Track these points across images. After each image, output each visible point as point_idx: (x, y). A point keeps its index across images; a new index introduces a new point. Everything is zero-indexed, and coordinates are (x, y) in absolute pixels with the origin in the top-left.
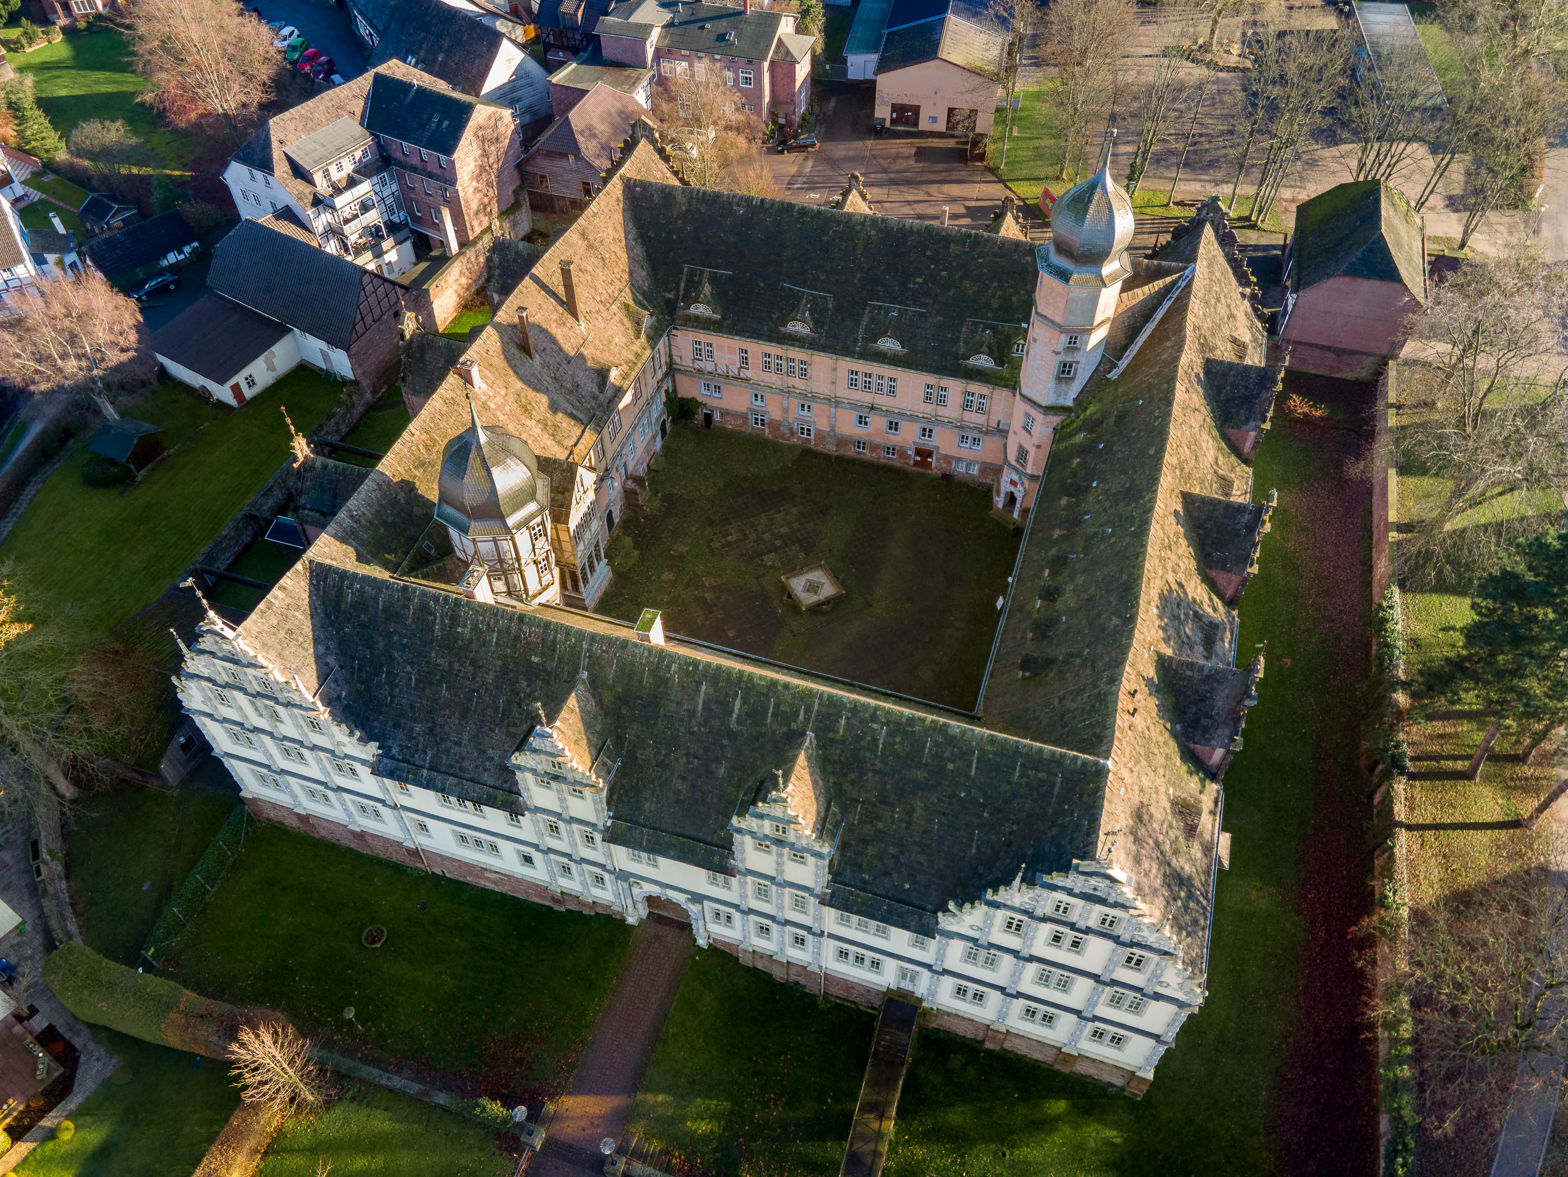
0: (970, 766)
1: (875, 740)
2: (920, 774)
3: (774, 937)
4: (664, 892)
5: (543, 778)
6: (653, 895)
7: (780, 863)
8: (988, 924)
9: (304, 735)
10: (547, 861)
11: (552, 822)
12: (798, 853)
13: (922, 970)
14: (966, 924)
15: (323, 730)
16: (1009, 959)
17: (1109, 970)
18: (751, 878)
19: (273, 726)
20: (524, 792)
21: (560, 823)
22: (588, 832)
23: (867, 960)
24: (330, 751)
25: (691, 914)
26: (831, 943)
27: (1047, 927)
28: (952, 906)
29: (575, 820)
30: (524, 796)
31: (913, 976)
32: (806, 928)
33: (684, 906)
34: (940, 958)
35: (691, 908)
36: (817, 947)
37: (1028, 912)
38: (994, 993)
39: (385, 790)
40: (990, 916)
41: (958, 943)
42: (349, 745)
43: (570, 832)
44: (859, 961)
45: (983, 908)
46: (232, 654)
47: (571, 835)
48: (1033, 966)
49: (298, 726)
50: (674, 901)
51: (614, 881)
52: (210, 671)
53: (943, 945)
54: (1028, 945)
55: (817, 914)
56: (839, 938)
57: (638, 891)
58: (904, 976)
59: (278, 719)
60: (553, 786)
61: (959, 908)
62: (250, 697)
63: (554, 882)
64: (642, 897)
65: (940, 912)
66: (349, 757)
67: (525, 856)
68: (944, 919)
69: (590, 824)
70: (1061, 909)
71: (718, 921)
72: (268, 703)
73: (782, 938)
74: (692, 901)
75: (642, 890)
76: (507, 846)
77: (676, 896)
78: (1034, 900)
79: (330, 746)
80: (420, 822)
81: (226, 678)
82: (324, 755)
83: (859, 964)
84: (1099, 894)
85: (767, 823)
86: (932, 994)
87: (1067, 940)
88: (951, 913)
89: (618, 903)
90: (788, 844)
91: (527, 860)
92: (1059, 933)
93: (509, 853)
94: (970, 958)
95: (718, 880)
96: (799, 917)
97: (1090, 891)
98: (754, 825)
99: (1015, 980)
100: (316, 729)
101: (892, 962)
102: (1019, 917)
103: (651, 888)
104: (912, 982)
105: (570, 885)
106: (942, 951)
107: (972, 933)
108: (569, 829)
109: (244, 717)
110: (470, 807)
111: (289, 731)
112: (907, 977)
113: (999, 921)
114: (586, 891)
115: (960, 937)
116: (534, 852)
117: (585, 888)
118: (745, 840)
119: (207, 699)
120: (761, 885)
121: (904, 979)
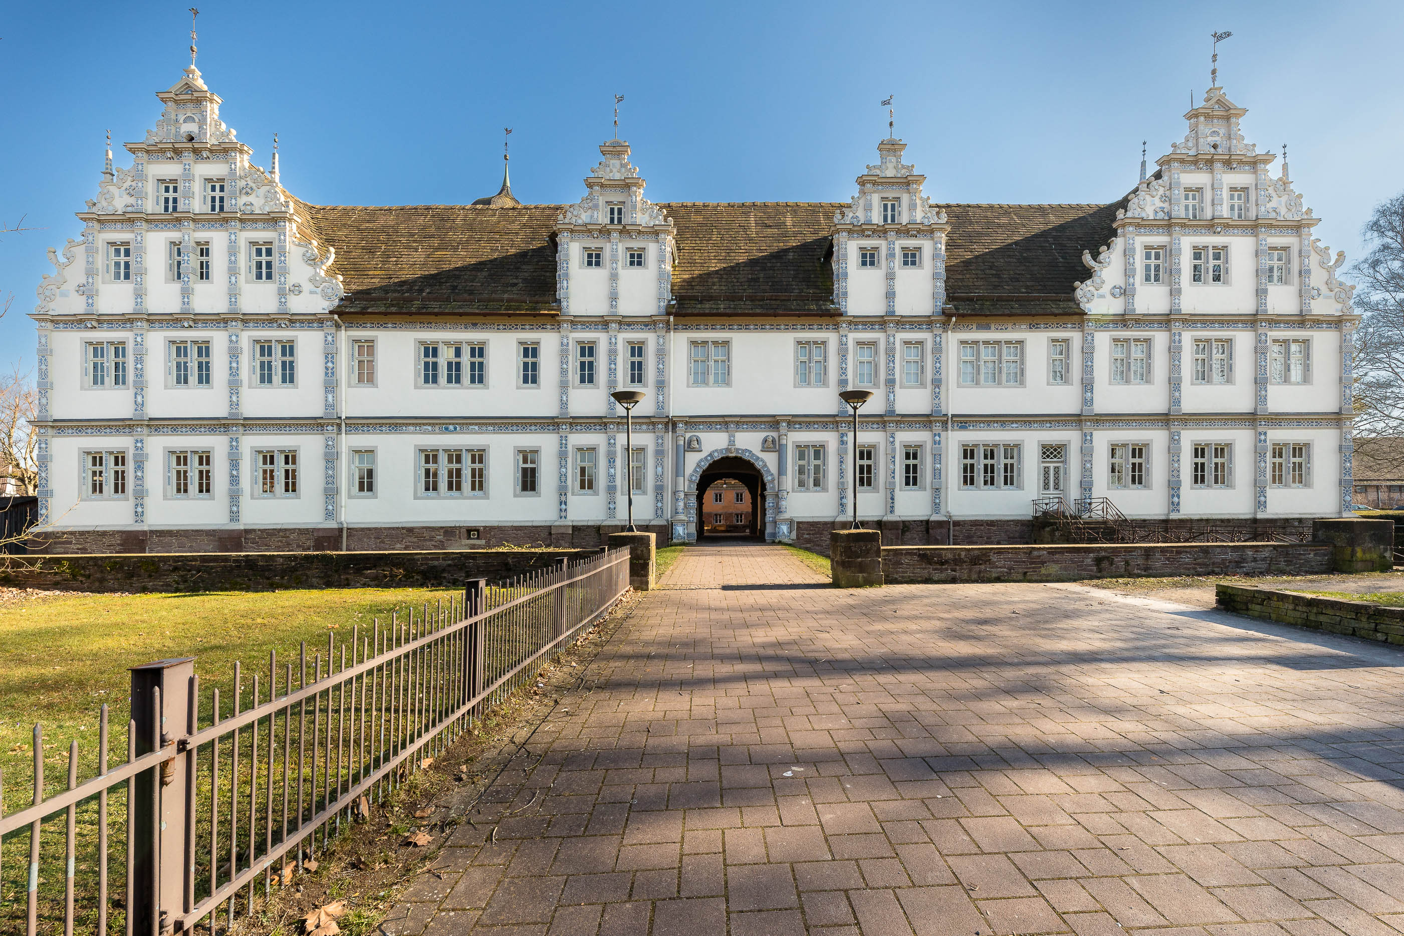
3: (881, 474)
4: (732, 442)
5: (593, 244)
6: (717, 457)
7: (890, 277)
8: (1129, 272)
9: (233, 294)
10: (562, 456)
11: (588, 350)
12: (911, 243)
13: (1070, 436)
14: (1106, 289)
15: (276, 265)
16: (1160, 339)
17: (1260, 293)
18: (853, 337)
19: (186, 293)
20: (562, 285)
21: (601, 339)
22: (637, 349)
23: (1000, 462)
24: (268, 320)
25: (767, 478)
26: (955, 440)
27: (1187, 243)
28: (1087, 258)
29: (626, 323)
30: (560, 294)
31: (1057, 470)
32: (926, 421)
33: (759, 465)
34: (1087, 386)
35: (768, 462)
36: (937, 457)
37: (1168, 225)
38: (1157, 438)
39: (330, 385)
40: (1128, 253)
41: (1103, 340)
42: (307, 286)
43: (612, 353)
44: (989, 470)
45: (1118, 243)
46: (191, 139)
47: (612, 361)
48: (1187, 337)
49: (233, 271)
50: (746, 456)
51: (660, 453)
52: (132, 200)
53: (1088, 353)
54: (1175, 293)
55: (937, 371)
56: (964, 421)
57: (693, 463)
58: (1046, 478)
59: (204, 274)
60: (606, 255)
61: (1095, 256)
62: (175, 235)
63: (563, 513)
64: (696, 478)
65: (1077, 283)
66: (296, 321)
67: (525, 470)
68: (1083, 290)
69: (645, 321)
70: (1190, 211)
71: (803, 482)
72: (203, 235)
73: (893, 465)
74: (771, 445)
75: (699, 457)
76: (502, 452)
77: (749, 443)
78: (1165, 198)
79: (270, 307)
80: (366, 457)
81: (151, 207)
82: (250, 336)
83: (989, 480)
84: (1221, 152)
85: (876, 199)
86: (1088, 489)
87: (1209, 263)
88: (1088, 274)
89: (660, 511)
90: (900, 231)
91: (529, 482)
92: (1197, 255)
93: (502, 472)
94: (1117, 373)
95: (808, 370)
96: (913, 400)
97: (1212, 152)
98: (860, 213)
99: (1176, 386)
100: (264, 272)
101: (1032, 442)
102: (1157, 239)
103: (714, 444)
104: (1056, 486)
105: (587, 509)
106: (1089, 370)
107: (1115, 306)
108: (611, 348)
109: (141, 294)
110: (466, 373)
111: (211, 297)
112: (1051, 480)
113: (1139, 264)
114: (612, 511)
115: (1105, 320)
116: (545, 442)
117: (611, 501)
118: (848, 250)
119: (91, 271)
120: (865, 347)
121: (1046, 485)
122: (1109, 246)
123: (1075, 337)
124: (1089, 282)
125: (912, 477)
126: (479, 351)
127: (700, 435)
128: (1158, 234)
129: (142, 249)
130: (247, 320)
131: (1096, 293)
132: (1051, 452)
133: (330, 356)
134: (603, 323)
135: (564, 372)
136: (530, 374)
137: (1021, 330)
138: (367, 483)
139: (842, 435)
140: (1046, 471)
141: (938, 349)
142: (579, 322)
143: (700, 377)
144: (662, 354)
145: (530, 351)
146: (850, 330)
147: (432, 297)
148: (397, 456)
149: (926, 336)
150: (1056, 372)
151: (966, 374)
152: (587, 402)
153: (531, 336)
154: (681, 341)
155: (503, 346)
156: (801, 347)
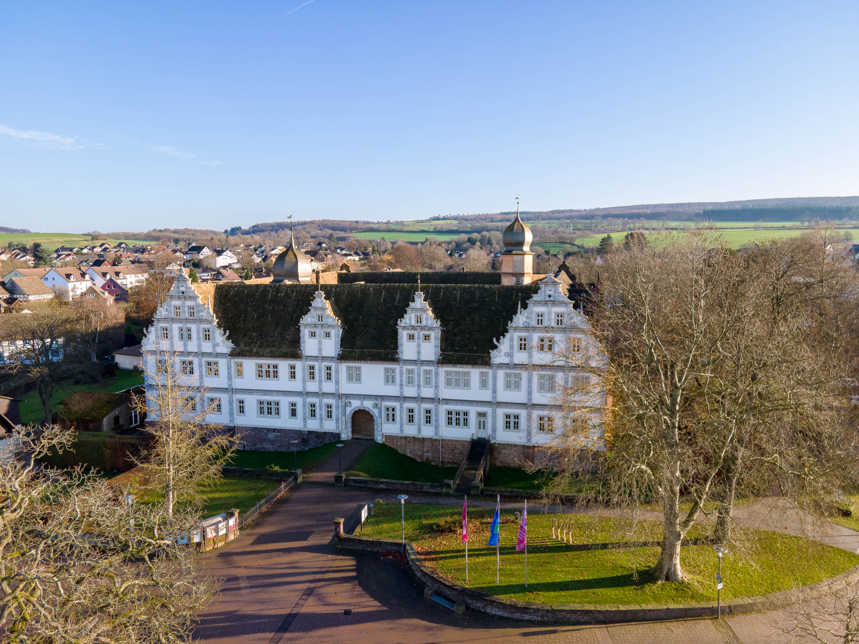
0: (495, 298)
1: (456, 297)
2: (476, 305)
3: (416, 419)
4: (362, 404)
5: (313, 330)
6: (357, 409)
7: (419, 346)
8: (512, 347)
9: (199, 346)
10: (304, 406)
11: (312, 368)
12: (427, 333)
13: (488, 410)
14: (502, 353)
15: (211, 337)
16: (524, 375)
18: (405, 367)
19: (185, 345)
20: (302, 345)
21: (316, 364)
22: (329, 368)
23: (462, 417)
24: (209, 354)
25: (375, 418)
26: (443, 408)
27: (535, 337)
28: (495, 341)
29: (324, 358)
30: (302, 348)
31: (484, 422)
32: (431, 400)
33: (371, 413)
34: (494, 391)
35: (375, 412)
36: (437, 415)
37: (527, 328)
38: (523, 413)
39: (230, 378)
40: (512, 340)
41: (501, 373)
42: (221, 344)
43: (320, 370)
44: (458, 420)
45: (508, 335)
46: (183, 293)
47: (320, 373)
48: (535, 373)
49: (199, 338)
50: (367, 410)
51: (337, 407)
52: (167, 313)
53: (495, 379)
54: (530, 356)
55: (436, 382)
56: (447, 401)
57: (349, 411)
58: (480, 425)
59: (190, 338)
60: (317, 334)
61: (498, 341)
62: (180, 325)
63: (305, 425)
64: (351, 416)
65: (491, 351)
66: (218, 355)
67: (292, 409)
68: (493, 353)
69: (331, 359)
70: (540, 322)
71: (388, 420)
72: (189, 325)
73: (420, 416)
74: (376, 406)
75: (351, 408)
76: (285, 402)
77: (368, 405)
78: (527, 317)
79: (210, 350)
80: (241, 402)
81: (173, 315)
82: (205, 359)
83: (458, 424)
84: (552, 299)
85: (413, 315)
86: (494, 430)
87: (546, 344)
88: (495, 347)
89: (337, 427)
90: (422, 328)
91: (294, 413)
92: (542, 340)
93: (285, 409)
94: (508, 386)
95: (389, 379)
96: (428, 392)
97: (548, 299)
98: (408, 321)
99: (530, 393)
100: (207, 337)
101: (473, 411)
102: (524, 334)
103: (356, 404)
104: (484, 428)
105: (313, 425)
106: (494, 385)
107: (506, 360)
108: (320, 367)
109: (172, 344)
110: (272, 374)
111: (192, 346)
112: (482, 425)
113: (516, 344)
114: (321, 426)
115: (501, 366)
116: (298, 400)
117: (321, 422)
118: (403, 335)
119: (157, 337)
120: (410, 372)
121: (480, 427)
122: (504, 336)
123: (490, 371)
124: (495, 350)
125: (428, 420)
126: (275, 367)
127: (352, 401)
128: (524, 332)
129: (171, 330)
130: (203, 354)
131: (498, 355)
132: (482, 415)
133: (229, 368)
134: (316, 358)
135: (304, 376)
136: (293, 376)
137: (469, 368)
138: (242, 410)
139: (401, 404)
140: (480, 422)
141: (437, 374)
142: (308, 358)
143: (350, 378)
144: (337, 372)
145: (292, 367)
146: (404, 365)
147: (260, 346)
148: (251, 402)
149: (432, 368)
150: (484, 384)
151: (448, 383)
152: (312, 387)
153: (292, 362)
154: (344, 367)
155: (283, 365)
156: (387, 370)
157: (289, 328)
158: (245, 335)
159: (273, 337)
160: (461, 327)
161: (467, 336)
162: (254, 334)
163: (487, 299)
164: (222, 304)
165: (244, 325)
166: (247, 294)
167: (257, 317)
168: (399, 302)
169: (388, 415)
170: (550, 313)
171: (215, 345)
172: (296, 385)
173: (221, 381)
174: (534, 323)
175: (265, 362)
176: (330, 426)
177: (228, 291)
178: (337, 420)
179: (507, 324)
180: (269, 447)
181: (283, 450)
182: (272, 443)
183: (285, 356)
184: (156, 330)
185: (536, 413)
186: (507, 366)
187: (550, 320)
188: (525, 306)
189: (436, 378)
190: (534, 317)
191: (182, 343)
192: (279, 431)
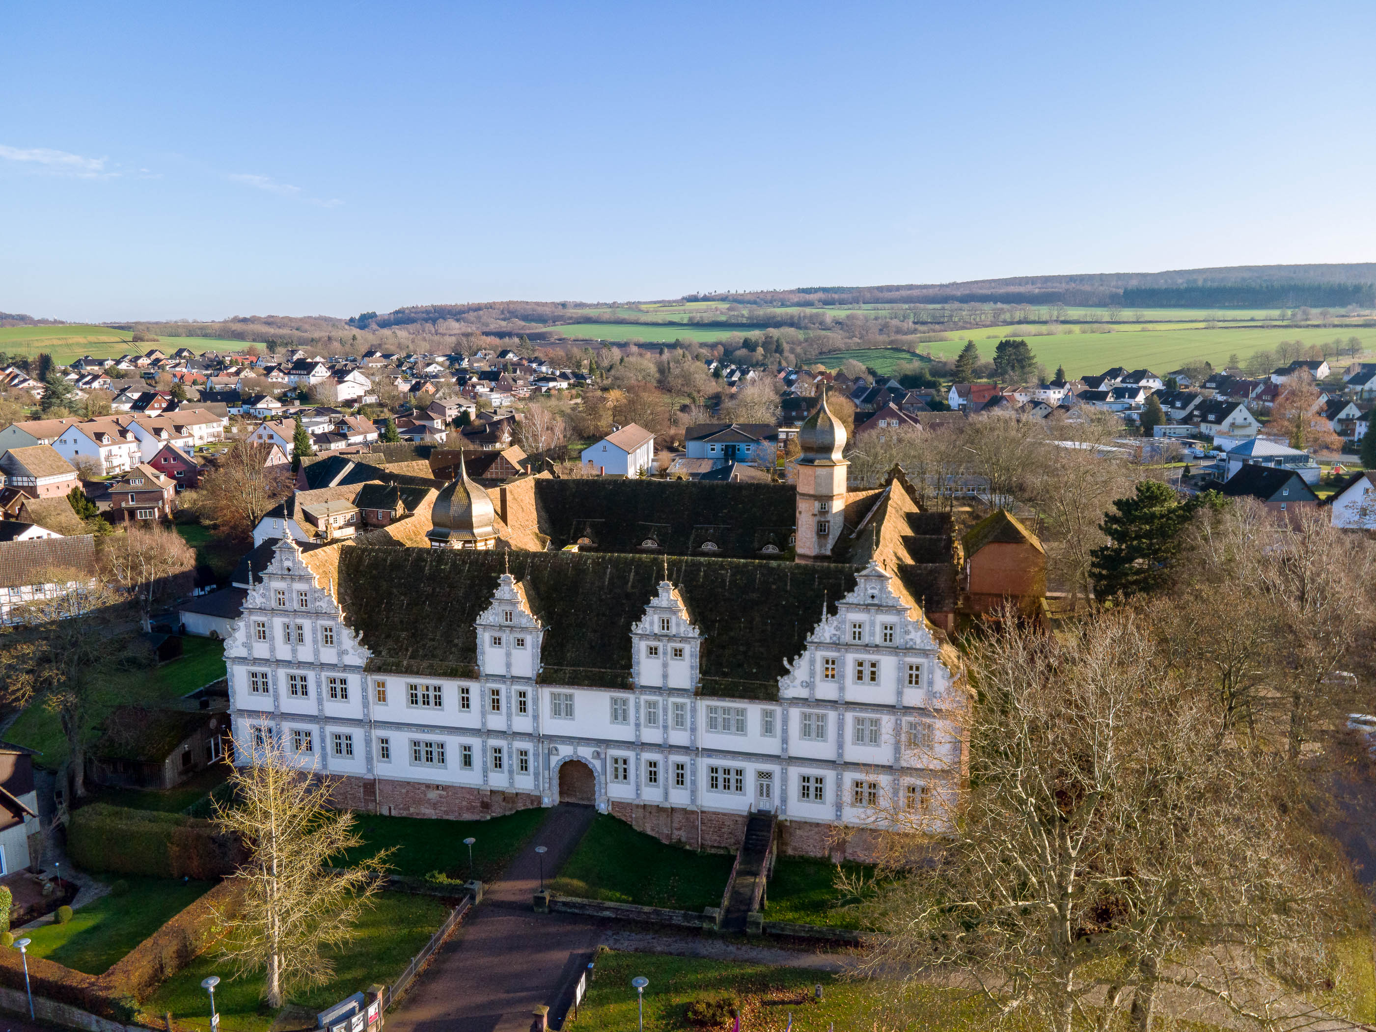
0: (786, 585)
1: (724, 581)
2: (755, 596)
3: (661, 777)
4: (575, 752)
5: (497, 635)
6: (567, 759)
7: (665, 665)
8: (812, 674)
9: (316, 653)
10: (484, 751)
11: (496, 692)
12: (678, 645)
13: (774, 768)
14: (797, 682)
15: (335, 639)
16: (832, 716)
17: (900, 693)
18: (644, 698)
19: (294, 651)
20: (480, 657)
21: (503, 688)
22: (522, 694)
23: (733, 777)
24: (333, 667)
25: (596, 774)
26: (704, 764)
27: (850, 659)
28: (785, 662)
29: (515, 679)
30: (479, 662)
31: (768, 786)
32: (685, 750)
33: (590, 766)
34: (785, 741)
35: (596, 765)
36: (694, 773)
37: (836, 645)
38: (829, 775)
39: (366, 704)
40: (812, 662)
41: (795, 713)
42: (351, 651)
43: (509, 698)
44: (727, 781)
45: (806, 655)
46: (289, 570)
47: (509, 702)
48: (850, 717)
49: (315, 641)
50: (583, 761)
51: (536, 755)
52: (264, 600)
53: (785, 721)
54: (842, 689)
55: (693, 723)
56: (710, 752)
57: (555, 761)
58: (762, 790)
59: (301, 639)
60: (503, 641)
61: (791, 662)
62: (286, 620)
63: (486, 781)
64: (557, 769)
65: (779, 678)
66: (346, 668)
67: (465, 755)
68: (783, 681)
69: (526, 680)
70: (857, 635)
71: (616, 777)
72: (299, 621)
73: (667, 774)
74: (597, 755)
75: (559, 758)
76: (453, 745)
77: (585, 753)
78: (837, 628)
79: (334, 661)
80: (385, 741)
81: (274, 604)
82: (325, 675)
83: (727, 787)
84: (876, 601)
85: (656, 618)
86: (784, 800)
87: (867, 670)
88: (786, 672)
89: (537, 786)
90: (671, 638)
91: (467, 761)
92: (860, 664)
93: (453, 755)
94: (806, 732)
95: (619, 714)
96: (679, 738)
97: (870, 601)
98: (647, 626)
99: (840, 746)
100: (329, 640)
101: (751, 769)
102: (831, 654)
103: (566, 751)
104: (768, 795)
105: (498, 781)
106: (785, 731)
107: (804, 693)
108: (508, 693)
109: (272, 649)
110: (432, 700)
111: (305, 653)
112: (764, 791)
113: (819, 667)
114: (512, 784)
115: (796, 701)
116: (475, 743)
117: (511, 778)
118: (640, 647)
119: (249, 636)
120: (651, 705)
121: (761, 794)
122: (800, 656)
123: (777, 709)
124: (786, 677)
125: (680, 780)
126: (438, 689)
127: (559, 746)
128: (832, 651)
129: (271, 627)
130: (323, 666)
131: (790, 684)
132: (765, 775)
133: (364, 690)
134: (502, 678)
135: (483, 706)
136: (465, 703)
137: (744, 703)
138: (385, 753)
139: (637, 754)
140: (762, 786)
141: (694, 710)
142: (489, 677)
143: (556, 711)
144: (536, 701)
145: (465, 691)
146: (641, 694)
147: (412, 657)
148: (400, 742)
149: (686, 701)
150: (768, 728)
151: (712, 724)
152: (496, 722)
153: (465, 683)
154: (546, 692)
155: (451, 688)
156: (615, 701)
157: (459, 626)
158: (388, 636)
159: (433, 640)
160: (732, 634)
161: (742, 648)
162: (404, 635)
163: (774, 587)
164: (351, 580)
165: (388, 618)
166: (391, 564)
167: (408, 604)
168: (633, 587)
169: (616, 769)
170: (872, 624)
171: (342, 653)
172: (471, 719)
173: (351, 708)
174: (848, 638)
175: (421, 681)
176: (525, 783)
177: (360, 559)
178: (536, 775)
179: (805, 638)
180: (429, 813)
181: (451, 817)
182: (435, 806)
183: (452, 674)
184: (247, 626)
185: (849, 777)
186: (804, 702)
187: (873, 634)
188: (833, 611)
189: (692, 717)
190: (848, 628)
191: (288, 647)
192: (445, 788)
